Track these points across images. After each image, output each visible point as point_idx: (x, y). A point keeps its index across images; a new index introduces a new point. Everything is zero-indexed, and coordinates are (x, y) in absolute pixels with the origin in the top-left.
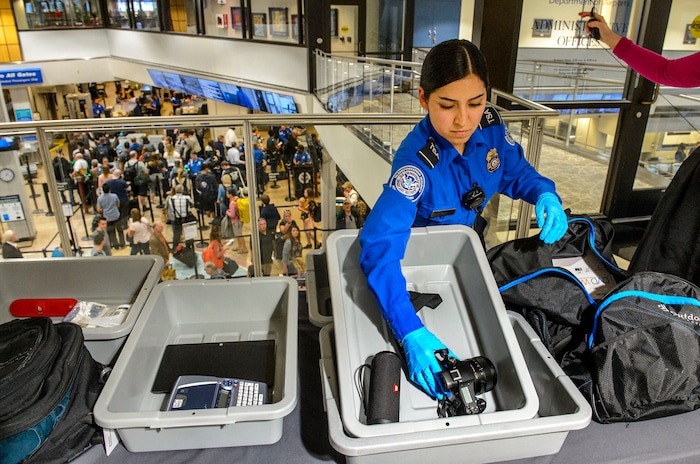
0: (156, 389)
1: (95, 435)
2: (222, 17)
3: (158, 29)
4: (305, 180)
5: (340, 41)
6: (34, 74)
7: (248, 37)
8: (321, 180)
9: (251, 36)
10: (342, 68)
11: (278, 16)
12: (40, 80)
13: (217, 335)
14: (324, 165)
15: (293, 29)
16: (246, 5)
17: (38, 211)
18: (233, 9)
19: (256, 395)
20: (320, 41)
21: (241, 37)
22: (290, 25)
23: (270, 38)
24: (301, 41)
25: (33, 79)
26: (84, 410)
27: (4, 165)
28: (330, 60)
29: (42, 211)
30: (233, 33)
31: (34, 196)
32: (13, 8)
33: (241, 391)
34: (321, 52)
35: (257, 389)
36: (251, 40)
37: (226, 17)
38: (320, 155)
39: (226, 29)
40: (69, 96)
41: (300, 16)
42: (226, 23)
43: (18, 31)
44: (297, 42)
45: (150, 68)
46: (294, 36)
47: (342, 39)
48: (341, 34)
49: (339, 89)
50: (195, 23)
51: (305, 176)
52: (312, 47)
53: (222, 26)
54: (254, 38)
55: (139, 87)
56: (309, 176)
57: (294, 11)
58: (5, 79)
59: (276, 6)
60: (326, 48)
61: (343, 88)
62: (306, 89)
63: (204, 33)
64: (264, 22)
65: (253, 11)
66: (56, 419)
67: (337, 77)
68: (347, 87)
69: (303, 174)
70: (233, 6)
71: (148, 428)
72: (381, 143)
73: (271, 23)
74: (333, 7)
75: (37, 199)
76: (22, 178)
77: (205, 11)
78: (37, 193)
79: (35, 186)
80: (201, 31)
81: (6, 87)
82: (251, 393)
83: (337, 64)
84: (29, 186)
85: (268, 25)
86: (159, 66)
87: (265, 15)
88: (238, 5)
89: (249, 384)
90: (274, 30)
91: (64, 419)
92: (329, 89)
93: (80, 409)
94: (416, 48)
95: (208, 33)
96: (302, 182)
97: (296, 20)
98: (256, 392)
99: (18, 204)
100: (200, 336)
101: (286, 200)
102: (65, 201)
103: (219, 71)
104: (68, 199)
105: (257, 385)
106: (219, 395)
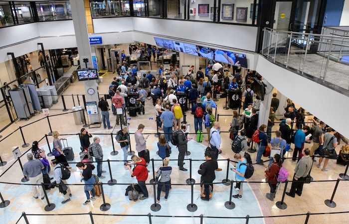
2: (193, 9)
6: (98, 39)
12: (101, 43)
18: (199, 5)
20: (267, 23)
25: (98, 42)
27: (90, 86)
37: (195, 9)
40: (111, 49)
43: (92, 18)
45: (155, 37)
56: (238, 97)
60: (271, 26)
69: (235, 95)
80: (187, 18)
86: (161, 36)
96: (234, 100)
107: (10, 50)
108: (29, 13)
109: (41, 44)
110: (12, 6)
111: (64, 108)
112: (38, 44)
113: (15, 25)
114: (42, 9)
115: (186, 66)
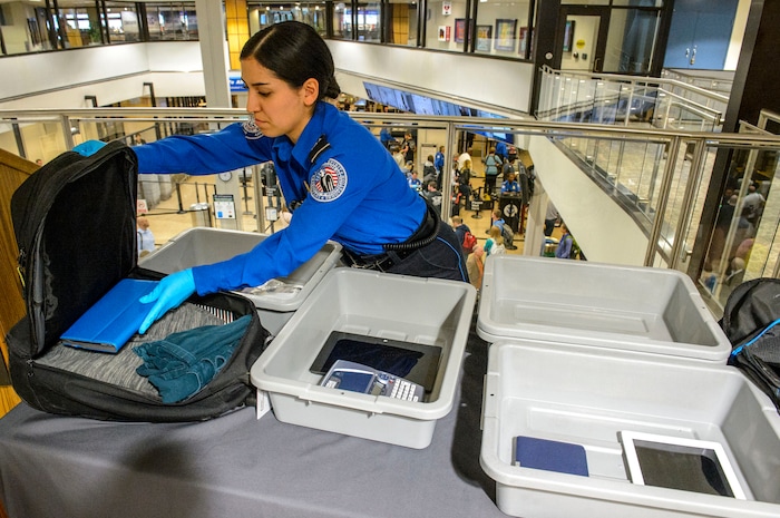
0: (313, 369)
1: (249, 396)
2: (445, 30)
3: (379, 41)
4: (510, 214)
5: (573, 58)
7: (469, 51)
8: (529, 216)
9: (473, 50)
10: (572, 87)
11: (506, 29)
13: (383, 331)
14: (534, 197)
15: (521, 44)
16: (471, 17)
17: (247, 213)
18: (457, 20)
19: (411, 396)
20: (549, 56)
21: (462, 50)
22: (518, 40)
23: (493, 52)
24: (528, 56)
26: (243, 368)
28: (557, 78)
29: (251, 213)
30: (453, 46)
31: (246, 198)
32: (248, 18)
33: (396, 388)
34: (549, 69)
35: (413, 390)
36: (472, 54)
37: (449, 29)
38: (531, 186)
39: (448, 42)
41: (530, 28)
42: (448, 36)
44: (523, 58)
45: (366, 81)
46: (520, 52)
47: (576, 56)
48: (576, 49)
49: (564, 114)
50: (416, 36)
51: (511, 208)
52: (540, 63)
53: (444, 39)
54: (476, 52)
55: (354, 101)
56: (515, 209)
57: (524, 23)
58: (235, 85)
59: (504, 18)
60: (556, 65)
61: (568, 113)
62: (526, 110)
63: (424, 45)
64: (490, 36)
65: (478, 23)
66: (217, 370)
67: (563, 99)
68: (573, 111)
69: (509, 206)
70: (458, 17)
71: (297, 398)
72: (605, 174)
73: (496, 38)
74: (570, 18)
75: (248, 202)
76: (238, 181)
77: (428, 23)
78: (249, 195)
79: (248, 189)
80: (421, 44)
81: (235, 93)
82: (406, 392)
83: (565, 82)
84: (242, 189)
85: (493, 40)
86: (375, 79)
87: (491, 27)
88: (464, 17)
89: (406, 383)
90: (499, 44)
91: (224, 371)
92: (552, 112)
93: (239, 367)
94: (668, 69)
95: (428, 46)
96: (508, 215)
97: (525, 33)
98: (412, 393)
99: (232, 203)
100: (367, 329)
101: (487, 232)
102: (271, 205)
103: (435, 87)
104: (275, 205)
105: (414, 386)
106: (373, 386)
107: (90, 90)
108: (136, 26)
109: (151, 85)
110: (101, 10)
111: (178, 208)
112: (145, 84)
113: (103, 44)
114: (161, 17)
115: (429, 146)
